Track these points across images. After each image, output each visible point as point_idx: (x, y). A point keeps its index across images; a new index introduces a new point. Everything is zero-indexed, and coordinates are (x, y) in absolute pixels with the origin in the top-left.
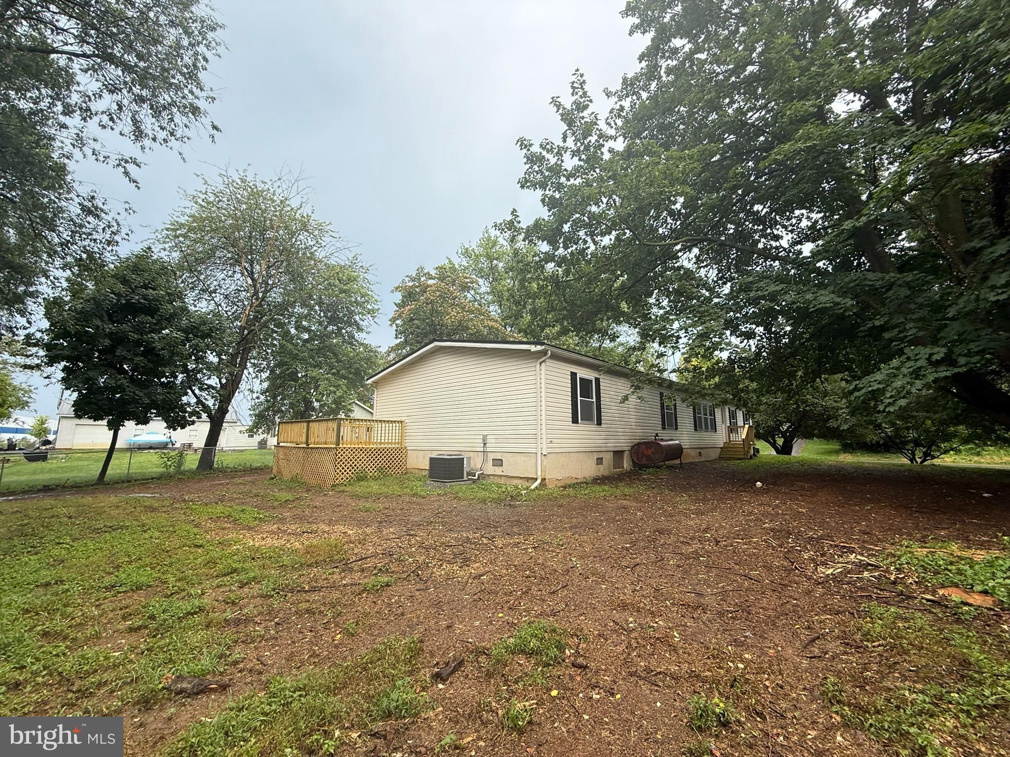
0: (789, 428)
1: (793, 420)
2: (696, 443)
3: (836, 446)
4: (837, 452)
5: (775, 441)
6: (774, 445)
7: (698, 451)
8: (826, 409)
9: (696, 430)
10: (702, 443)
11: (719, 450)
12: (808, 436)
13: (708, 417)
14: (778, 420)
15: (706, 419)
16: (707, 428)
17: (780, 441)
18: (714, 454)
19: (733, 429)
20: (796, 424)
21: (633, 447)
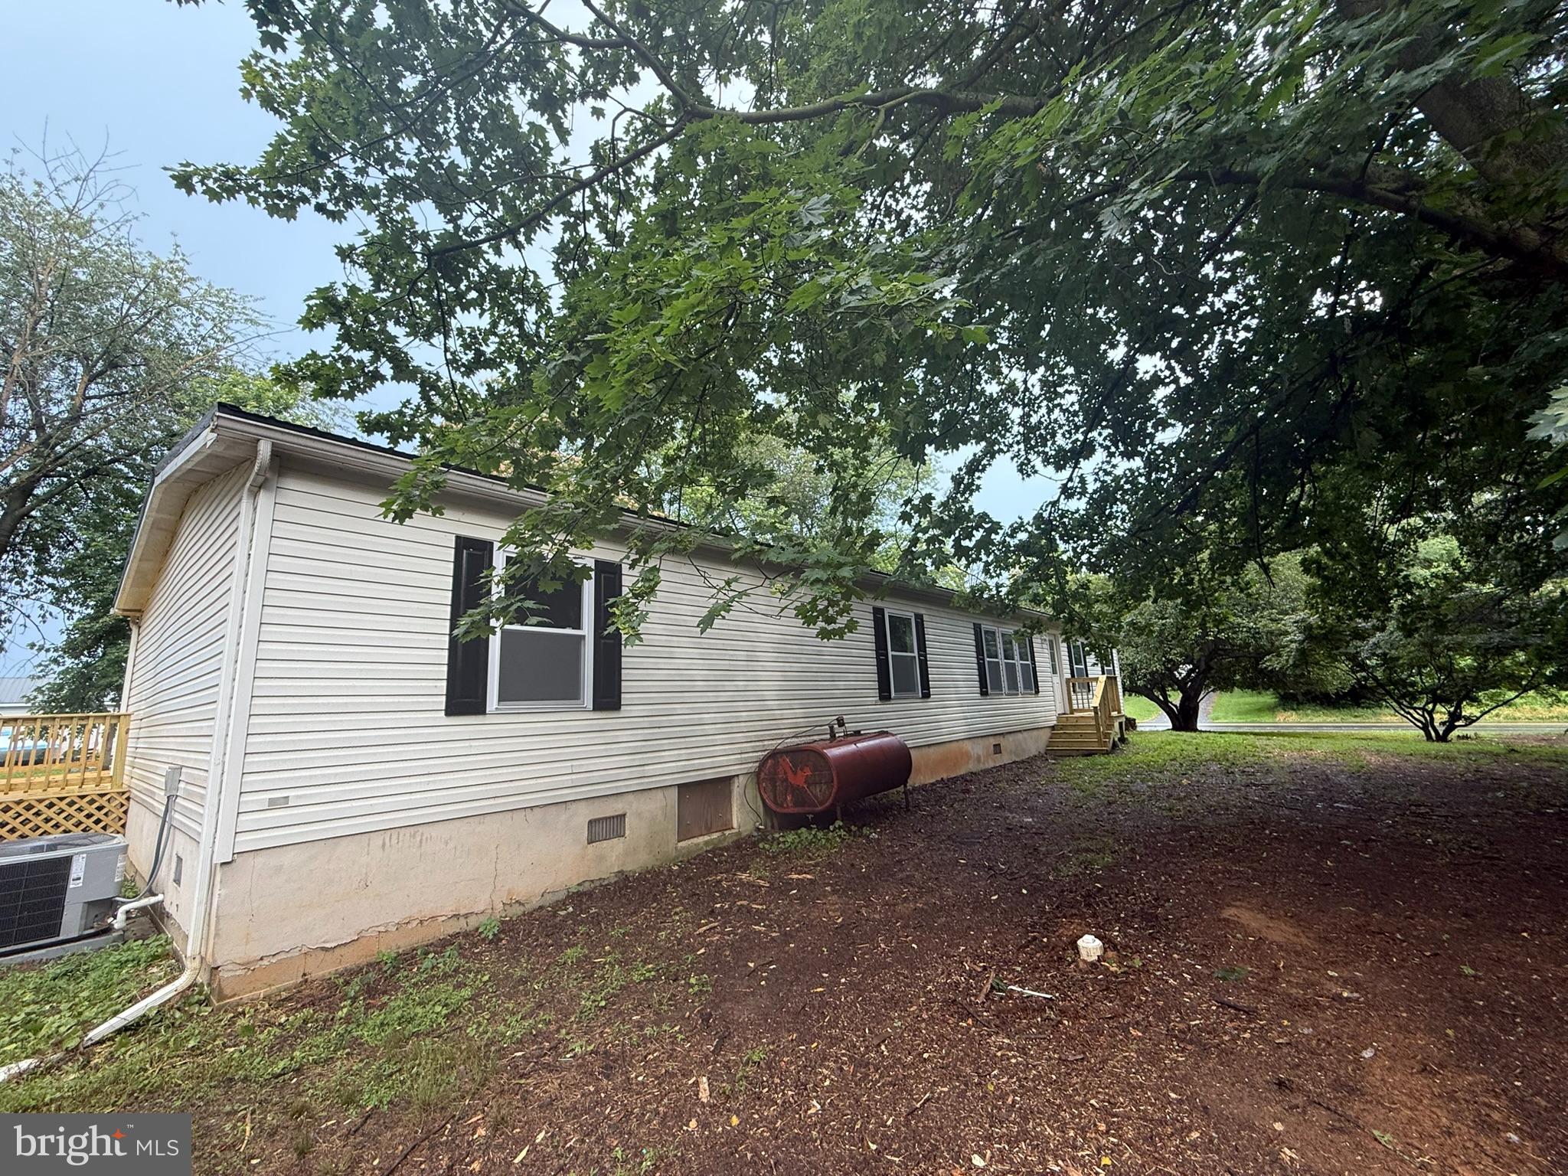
0: (1190, 672)
1: (1196, 656)
2: (982, 726)
3: (1268, 698)
4: (1271, 709)
5: (1165, 696)
6: (1165, 705)
7: (993, 741)
8: (1256, 634)
9: (984, 693)
10: (1001, 723)
11: (1047, 733)
12: (1225, 684)
13: (1017, 662)
14: (1169, 661)
15: (1011, 669)
16: (1013, 686)
17: (1176, 698)
18: (1035, 745)
19: (1079, 682)
20: (1203, 666)
21: (763, 762)
